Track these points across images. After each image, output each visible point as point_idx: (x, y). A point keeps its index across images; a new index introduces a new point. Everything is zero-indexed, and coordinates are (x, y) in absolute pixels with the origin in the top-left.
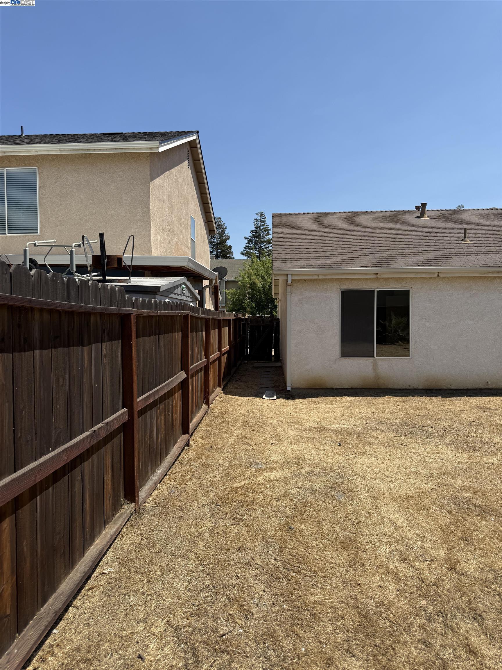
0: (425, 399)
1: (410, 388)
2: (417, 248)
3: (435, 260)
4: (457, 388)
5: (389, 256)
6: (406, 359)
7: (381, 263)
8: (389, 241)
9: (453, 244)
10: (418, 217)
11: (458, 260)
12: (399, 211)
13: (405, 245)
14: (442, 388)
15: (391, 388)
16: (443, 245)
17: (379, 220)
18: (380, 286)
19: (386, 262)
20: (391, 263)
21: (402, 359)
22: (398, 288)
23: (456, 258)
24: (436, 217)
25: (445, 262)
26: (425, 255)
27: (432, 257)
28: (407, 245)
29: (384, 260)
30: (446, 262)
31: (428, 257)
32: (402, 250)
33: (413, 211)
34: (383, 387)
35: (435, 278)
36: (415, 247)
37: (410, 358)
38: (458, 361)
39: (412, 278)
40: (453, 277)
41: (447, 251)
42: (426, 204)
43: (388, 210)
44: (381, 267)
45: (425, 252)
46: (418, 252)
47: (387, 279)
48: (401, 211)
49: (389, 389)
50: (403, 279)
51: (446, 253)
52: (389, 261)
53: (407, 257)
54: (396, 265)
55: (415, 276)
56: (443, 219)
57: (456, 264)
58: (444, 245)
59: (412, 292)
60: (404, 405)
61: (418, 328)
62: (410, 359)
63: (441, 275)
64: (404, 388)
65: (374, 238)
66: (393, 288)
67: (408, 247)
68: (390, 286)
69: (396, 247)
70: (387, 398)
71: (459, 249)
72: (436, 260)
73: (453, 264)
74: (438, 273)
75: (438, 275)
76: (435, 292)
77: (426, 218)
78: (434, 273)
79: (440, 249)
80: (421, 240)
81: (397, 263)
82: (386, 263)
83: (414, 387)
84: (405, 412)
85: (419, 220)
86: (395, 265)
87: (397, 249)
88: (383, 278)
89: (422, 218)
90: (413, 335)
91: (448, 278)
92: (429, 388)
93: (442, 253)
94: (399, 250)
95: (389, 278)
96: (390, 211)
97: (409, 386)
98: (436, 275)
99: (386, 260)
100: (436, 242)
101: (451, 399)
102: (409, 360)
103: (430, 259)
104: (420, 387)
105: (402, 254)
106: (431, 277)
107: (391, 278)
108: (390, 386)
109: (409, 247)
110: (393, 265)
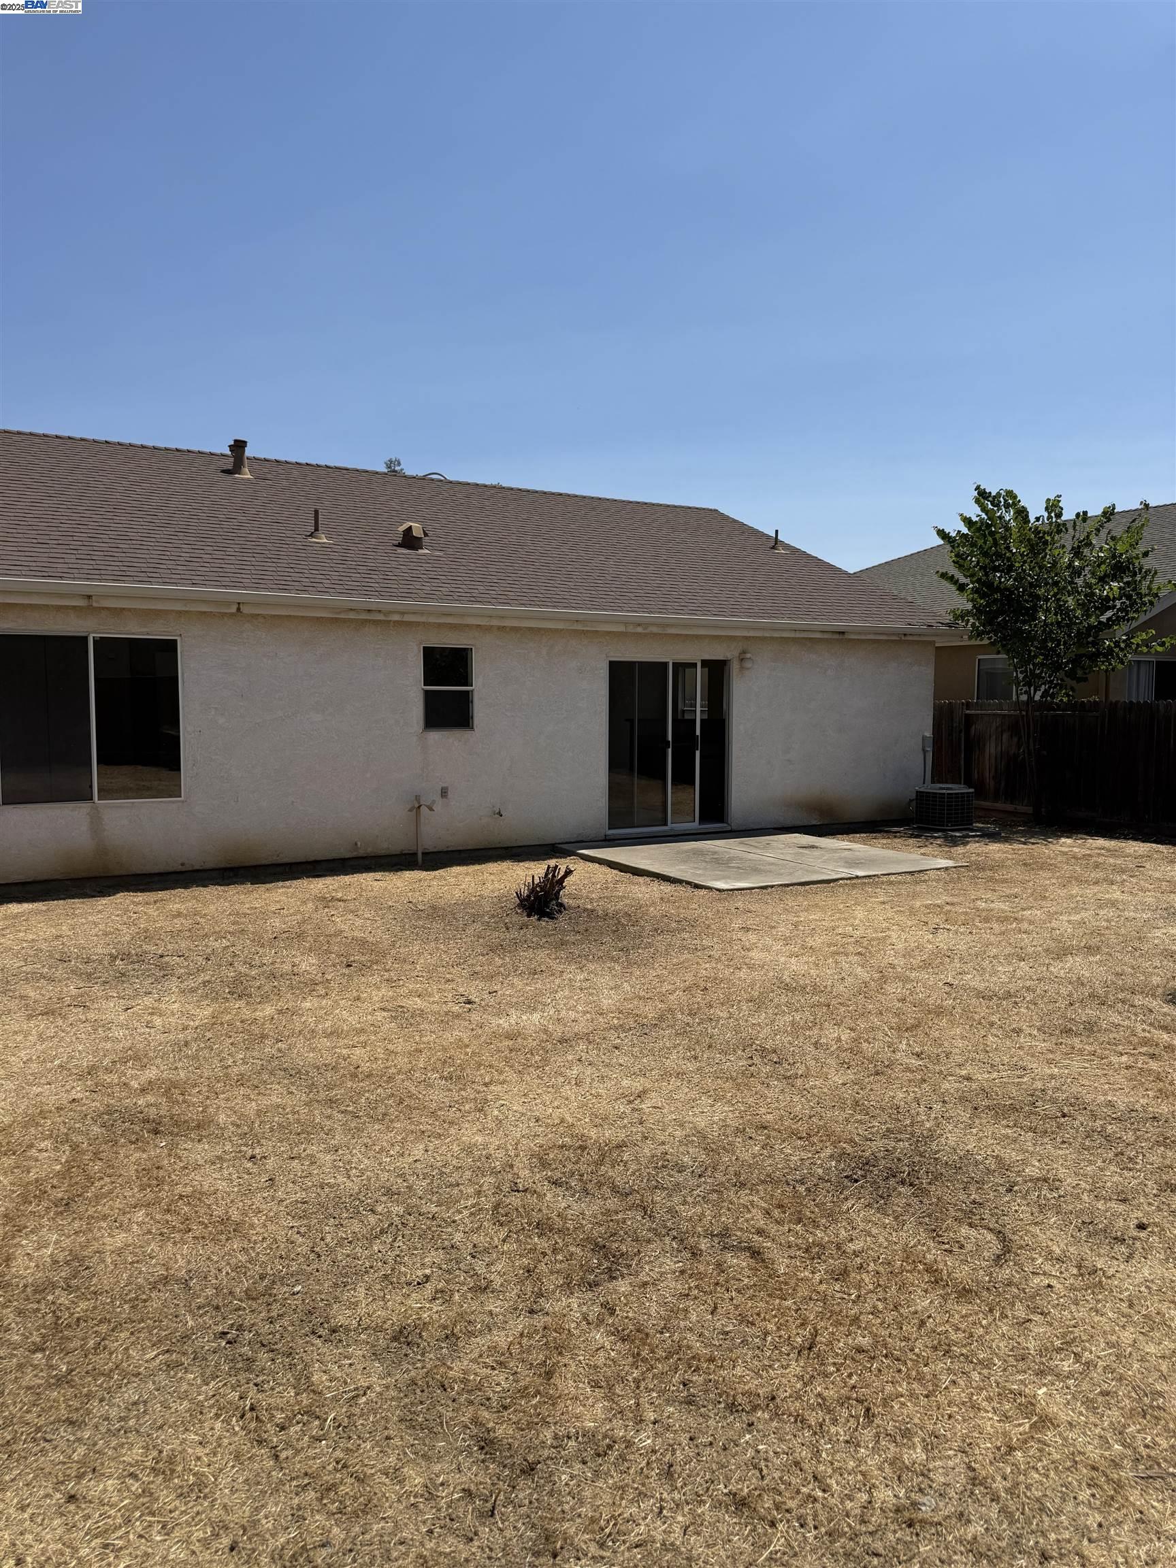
0: (210, 893)
1: (183, 869)
2: (203, 544)
3: (236, 575)
4: (294, 861)
5: (128, 555)
6: (173, 802)
7: (103, 572)
8: (141, 520)
9: (288, 541)
10: (229, 470)
11: (289, 578)
12: (189, 451)
13: (176, 534)
14: (259, 863)
15: (139, 872)
16: (265, 541)
17: (131, 466)
18: (102, 627)
19: (117, 568)
20: (128, 573)
21: (165, 802)
22: (148, 634)
23: (286, 574)
24: (269, 476)
25: (257, 581)
26: (216, 561)
27: (232, 566)
28: (182, 534)
29: (113, 563)
30: (260, 581)
31: (223, 566)
32: (164, 544)
33: (222, 455)
34: (117, 873)
35: (232, 614)
36: (198, 539)
37: (182, 799)
38: (293, 802)
39: (180, 612)
40: (274, 616)
41: (270, 556)
42: (244, 443)
43: (161, 444)
44: (100, 580)
45: (219, 554)
46: (202, 552)
47: (118, 612)
48: (193, 452)
49: (133, 875)
50: (158, 613)
51: (267, 560)
52: (125, 568)
53: (172, 562)
54: (140, 579)
55: (184, 609)
56: (285, 483)
57: (281, 587)
58: (268, 541)
59: (182, 646)
60: (152, 911)
61: (199, 729)
62: (183, 802)
63: (245, 609)
64: (171, 869)
65: (104, 510)
66: (133, 634)
67: (181, 538)
68: (126, 629)
69: (152, 536)
70: (120, 898)
71: (298, 554)
72: (238, 575)
73: (274, 586)
74: (239, 603)
75: (239, 609)
76: (236, 648)
77: (247, 475)
78: (229, 604)
79: (255, 551)
80: (218, 526)
81: (142, 574)
82: (115, 573)
83: (192, 866)
84: (142, 926)
85: (229, 477)
86: (136, 579)
87: (153, 540)
88: (107, 608)
89: (237, 475)
90: (187, 747)
91: (264, 617)
92: (228, 866)
93: (257, 559)
94: (157, 544)
95: (124, 609)
96: (166, 449)
97: (183, 864)
98: (233, 609)
99: (118, 564)
100: (252, 532)
101: (268, 886)
102: (180, 804)
103: (226, 570)
104: (209, 866)
105: (163, 553)
106: (226, 613)
107: (129, 610)
108: (136, 869)
109: (185, 538)
110: (131, 579)
